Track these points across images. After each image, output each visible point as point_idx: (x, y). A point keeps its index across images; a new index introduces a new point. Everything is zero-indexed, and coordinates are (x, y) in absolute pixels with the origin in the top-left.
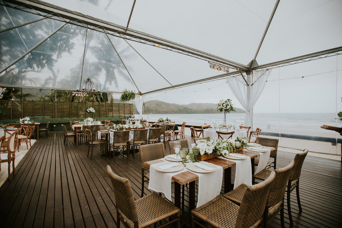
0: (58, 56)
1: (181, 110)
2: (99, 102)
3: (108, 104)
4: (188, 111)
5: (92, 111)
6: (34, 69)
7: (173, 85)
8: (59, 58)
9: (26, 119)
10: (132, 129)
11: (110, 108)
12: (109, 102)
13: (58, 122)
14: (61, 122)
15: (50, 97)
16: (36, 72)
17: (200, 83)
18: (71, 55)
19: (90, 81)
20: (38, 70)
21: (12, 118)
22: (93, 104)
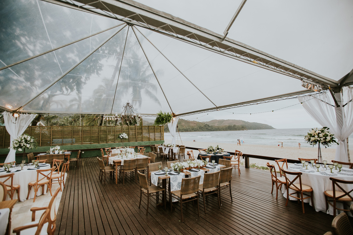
0: (86, 78)
1: (202, 128)
2: (128, 125)
3: (137, 126)
4: (209, 128)
5: (125, 138)
6: (63, 92)
7: (218, 106)
8: (87, 80)
9: (57, 148)
10: (192, 168)
11: (140, 131)
12: (138, 124)
13: (86, 148)
14: (89, 148)
15: (73, 118)
16: (65, 95)
17: (256, 103)
18: (99, 76)
19: (129, 105)
20: (67, 93)
21: (41, 145)
22: (122, 127)
